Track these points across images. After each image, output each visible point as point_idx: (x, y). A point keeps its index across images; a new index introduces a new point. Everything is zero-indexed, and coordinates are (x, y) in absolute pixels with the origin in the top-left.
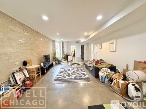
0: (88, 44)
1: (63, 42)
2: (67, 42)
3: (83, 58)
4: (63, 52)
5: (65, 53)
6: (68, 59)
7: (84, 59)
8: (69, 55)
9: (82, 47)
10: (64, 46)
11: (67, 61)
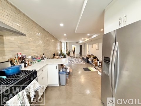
0: (85, 44)
1: (67, 43)
2: (70, 42)
4: (67, 50)
5: (68, 50)
7: (81, 55)
8: (71, 52)
9: (81, 46)
10: (68, 45)
11: (69, 56)
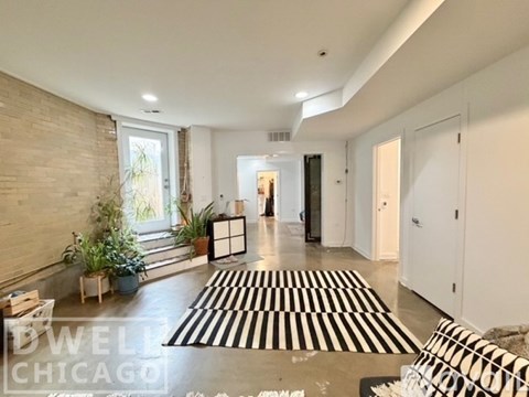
0: (348, 145)
1: (183, 134)
2: (214, 131)
3: (314, 234)
4: (186, 199)
5: (198, 206)
6: (216, 244)
7: (319, 240)
8: (222, 218)
9: (312, 166)
10: (193, 157)
11: (203, 260)
